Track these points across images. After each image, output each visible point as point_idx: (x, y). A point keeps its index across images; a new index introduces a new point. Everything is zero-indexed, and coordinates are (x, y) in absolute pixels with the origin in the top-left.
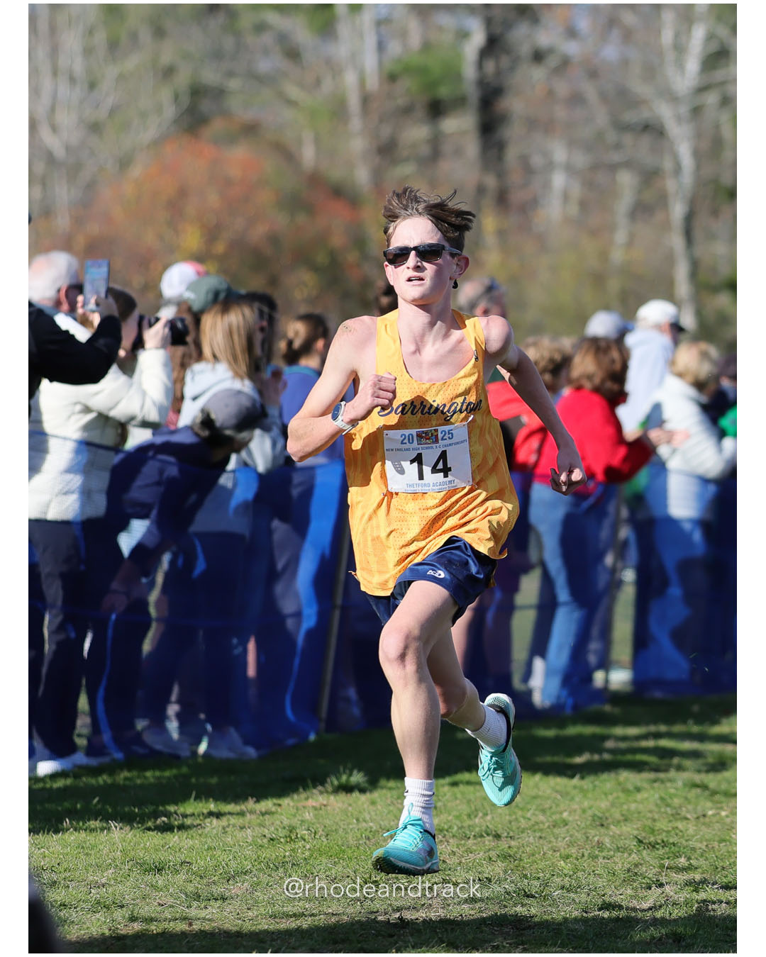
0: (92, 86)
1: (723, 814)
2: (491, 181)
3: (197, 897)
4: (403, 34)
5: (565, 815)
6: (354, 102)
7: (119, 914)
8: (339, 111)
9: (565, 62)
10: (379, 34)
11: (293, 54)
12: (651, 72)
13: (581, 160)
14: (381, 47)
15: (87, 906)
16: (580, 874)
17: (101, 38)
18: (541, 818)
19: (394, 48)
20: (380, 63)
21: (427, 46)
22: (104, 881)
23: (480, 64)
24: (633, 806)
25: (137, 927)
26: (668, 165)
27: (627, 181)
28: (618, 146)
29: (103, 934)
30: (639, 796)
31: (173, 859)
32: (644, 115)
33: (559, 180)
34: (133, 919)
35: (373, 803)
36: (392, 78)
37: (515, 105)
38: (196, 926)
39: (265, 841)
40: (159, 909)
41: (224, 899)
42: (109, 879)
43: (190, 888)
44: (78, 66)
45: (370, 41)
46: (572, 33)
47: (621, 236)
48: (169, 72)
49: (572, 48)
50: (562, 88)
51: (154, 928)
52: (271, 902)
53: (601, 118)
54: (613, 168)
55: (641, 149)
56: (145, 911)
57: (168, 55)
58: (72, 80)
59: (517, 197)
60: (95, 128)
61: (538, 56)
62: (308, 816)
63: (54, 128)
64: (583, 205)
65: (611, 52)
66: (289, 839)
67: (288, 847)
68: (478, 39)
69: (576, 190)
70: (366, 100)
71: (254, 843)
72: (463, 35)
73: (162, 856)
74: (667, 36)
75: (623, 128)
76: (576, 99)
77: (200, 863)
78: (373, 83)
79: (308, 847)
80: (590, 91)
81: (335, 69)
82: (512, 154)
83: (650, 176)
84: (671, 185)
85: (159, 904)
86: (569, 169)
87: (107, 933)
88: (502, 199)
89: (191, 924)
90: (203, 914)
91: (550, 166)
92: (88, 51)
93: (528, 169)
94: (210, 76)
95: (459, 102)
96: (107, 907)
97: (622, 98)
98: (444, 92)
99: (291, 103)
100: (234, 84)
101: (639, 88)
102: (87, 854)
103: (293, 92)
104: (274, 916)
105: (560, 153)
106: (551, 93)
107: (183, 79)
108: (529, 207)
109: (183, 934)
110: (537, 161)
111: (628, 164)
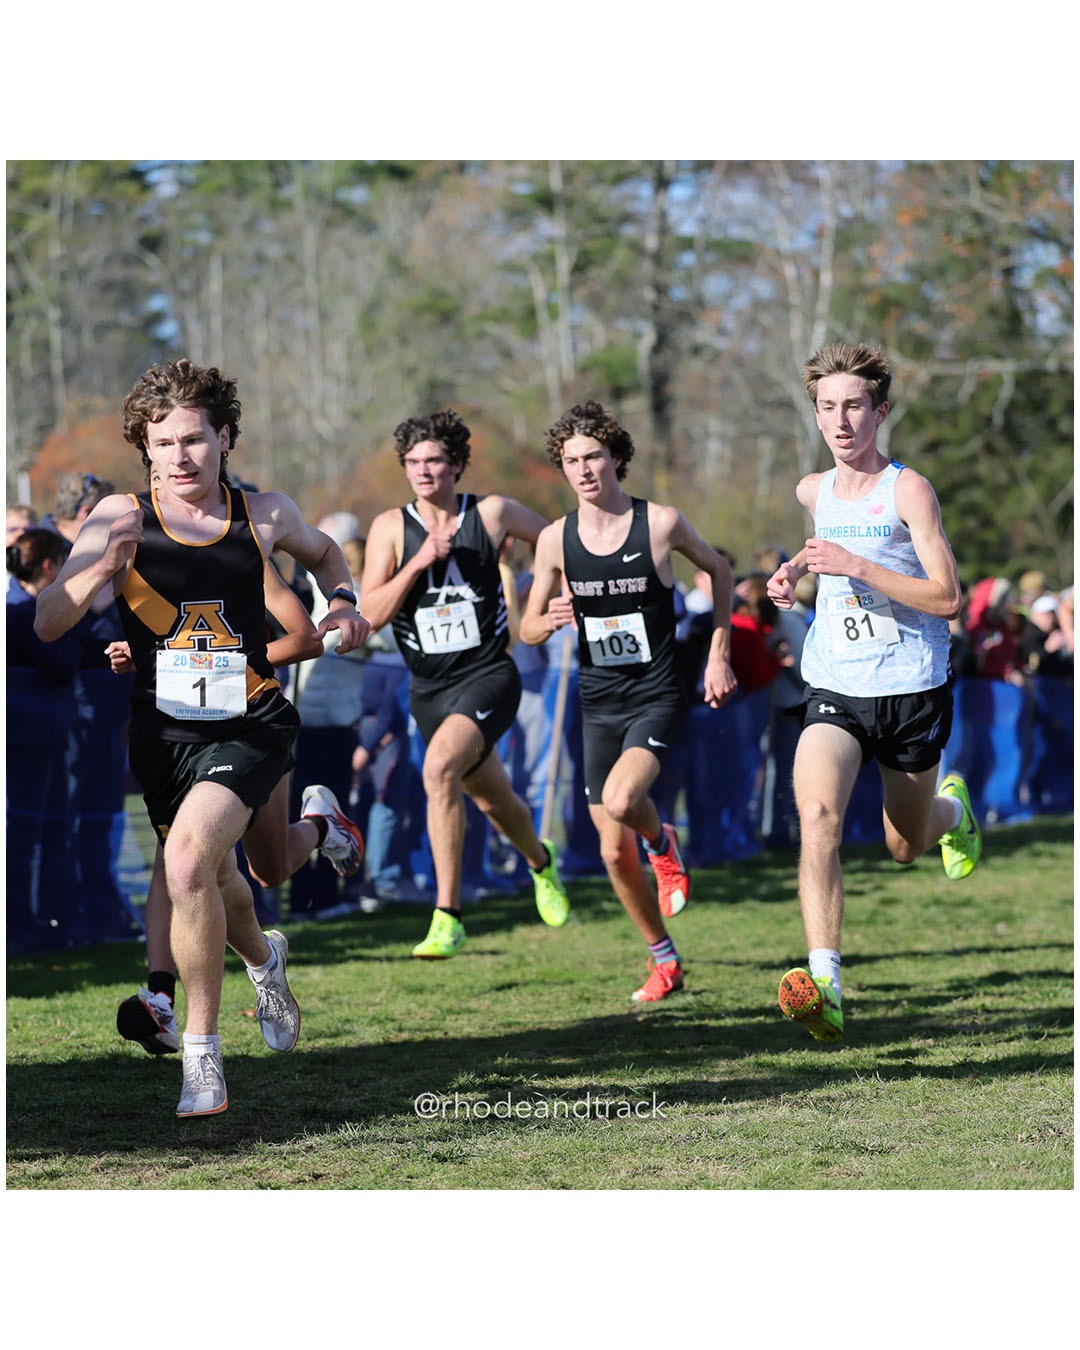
0: (353, 382)
1: (857, 937)
2: (662, 449)
3: (450, 1011)
4: (590, 337)
5: (733, 941)
6: (554, 388)
7: (390, 1026)
8: (543, 396)
9: (717, 356)
10: (574, 338)
11: (507, 354)
12: (785, 359)
13: (731, 430)
14: (574, 347)
15: (366, 1021)
16: (746, 988)
17: (359, 346)
18: (714, 944)
19: (585, 348)
20: (575, 359)
21: (610, 346)
22: (378, 1000)
23: (651, 358)
24: (785, 933)
25: (405, 1036)
26: (797, 431)
27: (766, 446)
28: (758, 419)
29: (379, 1043)
30: (790, 925)
31: (429, 982)
32: (778, 394)
33: (714, 447)
34: (401, 1030)
35: (583, 934)
36: (583, 370)
37: (679, 389)
38: (451, 1034)
39: (500, 967)
40: (421, 1022)
41: (470, 1011)
42: (382, 999)
43: (445, 1005)
44: (342, 368)
45: (565, 344)
46: (722, 331)
47: (762, 489)
48: (410, 372)
49: (722, 344)
50: (715, 375)
51: (419, 1037)
52: (508, 1014)
53: (745, 396)
54: (755, 436)
55: (776, 419)
56: (410, 1023)
57: (410, 357)
58: (338, 380)
59: (682, 459)
60: (356, 416)
61: (696, 350)
62: (533, 946)
63: (325, 416)
64: (734, 465)
65: (752, 346)
66: (519, 965)
67: (519, 971)
68: (649, 338)
69: (728, 453)
70: (565, 389)
71: (492, 968)
72: (638, 335)
73: (422, 980)
74: (796, 331)
75: (763, 404)
76: (727, 383)
77: (451, 985)
78: (569, 374)
79: (534, 970)
80: (737, 376)
81: (539, 365)
82: (677, 428)
83: (785, 441)
84: (800, 447)
85: (422, 1018)
86: (723, 437)
87: (381, 1041)
88: (670, 463)
89: (446, 1034)
90: (456, 1024)
91: (707, 434)
92: (350, 356)
93: (689, 439)
94: (443, 373)
95: (636, 388)
96: (381, 1022)
97: (761, 382)
98: (625, 380)
99: (506, 392)
100: (462, 379)
101: (775, 372)
102: (365, 980)
103: (507, 383)
104: (509, 1025)
105: (714, 424)
106: (705, 380)
107: (422, 376)
108: (690, 469)
109: (440, 1041)
110: (696, 431)
111: (767, 433)
